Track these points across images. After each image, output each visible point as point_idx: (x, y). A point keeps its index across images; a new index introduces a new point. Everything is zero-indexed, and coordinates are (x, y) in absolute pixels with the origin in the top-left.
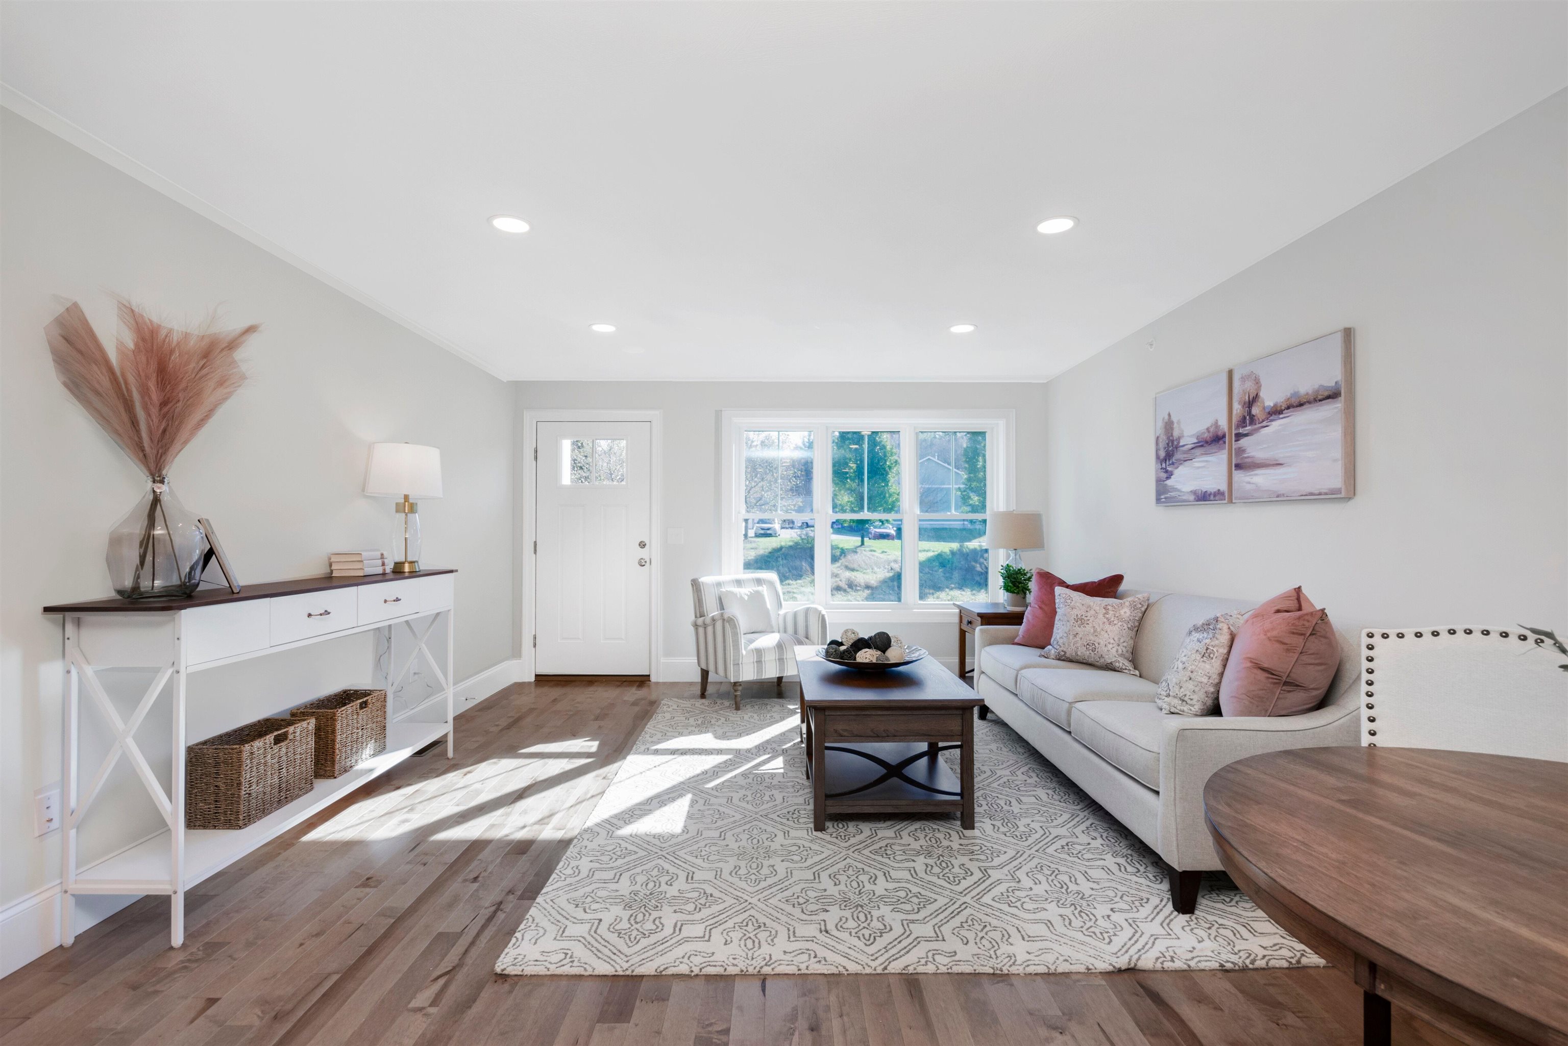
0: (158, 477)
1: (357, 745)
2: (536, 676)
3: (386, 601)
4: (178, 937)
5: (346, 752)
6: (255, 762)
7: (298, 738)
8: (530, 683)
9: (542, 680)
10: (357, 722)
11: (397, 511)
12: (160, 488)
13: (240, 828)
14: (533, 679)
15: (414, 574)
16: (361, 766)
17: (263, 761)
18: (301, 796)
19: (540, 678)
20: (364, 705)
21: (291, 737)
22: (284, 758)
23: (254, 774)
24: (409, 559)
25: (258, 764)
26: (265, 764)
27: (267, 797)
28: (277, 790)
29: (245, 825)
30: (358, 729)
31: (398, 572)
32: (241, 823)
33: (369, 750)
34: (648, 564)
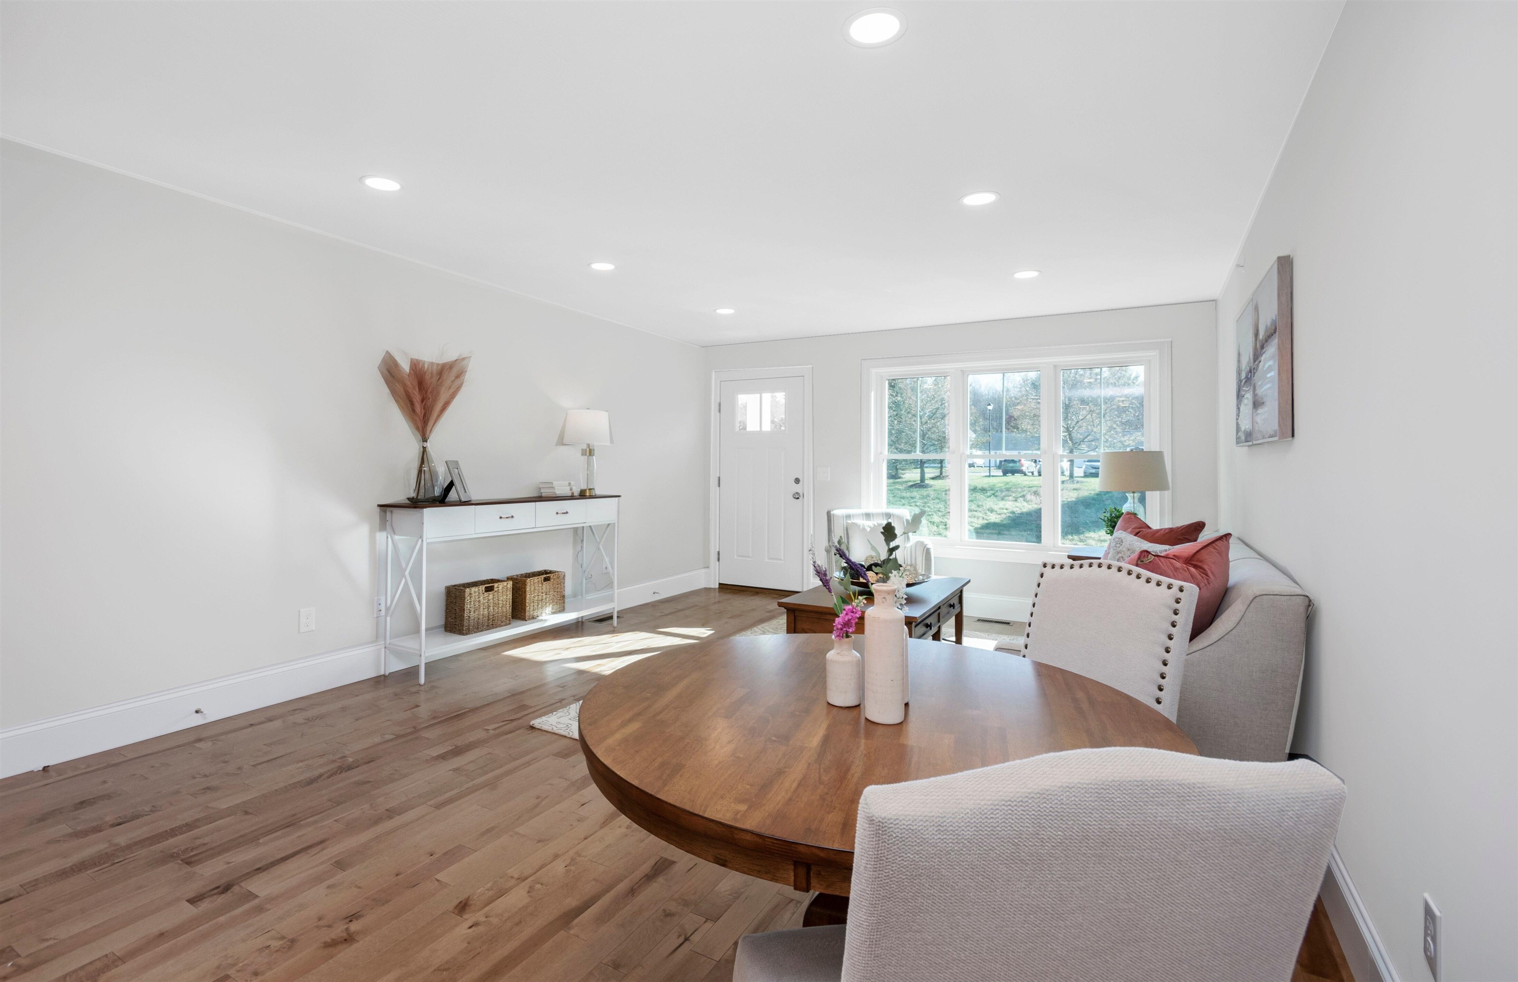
0: (425, 440)
1: (541, 603)
2: (720, 584)
3: (557, 513)
4: (422, 680)
5: (533, 606)
6: (473, 599)
7: (501, 591)
8: (714, 589)
9: (724, 588)
10: (542, 589)
11: (582, 455)
12: (425, 445)
13: (464, 635)
14: (717, 586)
15: (591, 497)
16: (544, 617)
17: (478, 600)
18: (502, 626)
19: (721, 586)
20: (546, 579)
21: (496, 589)
22: (492, 601)
23: (472, 606)
24: (589, 487)
25: (475, 601)
26: (479, 601)
27: (481, 621)
28: (487, 618)
29: (467, 634)
30: (542, 593)
31: (583, 495)
32: (464, 631)
33: (549, 609)
34: (801, 498)
